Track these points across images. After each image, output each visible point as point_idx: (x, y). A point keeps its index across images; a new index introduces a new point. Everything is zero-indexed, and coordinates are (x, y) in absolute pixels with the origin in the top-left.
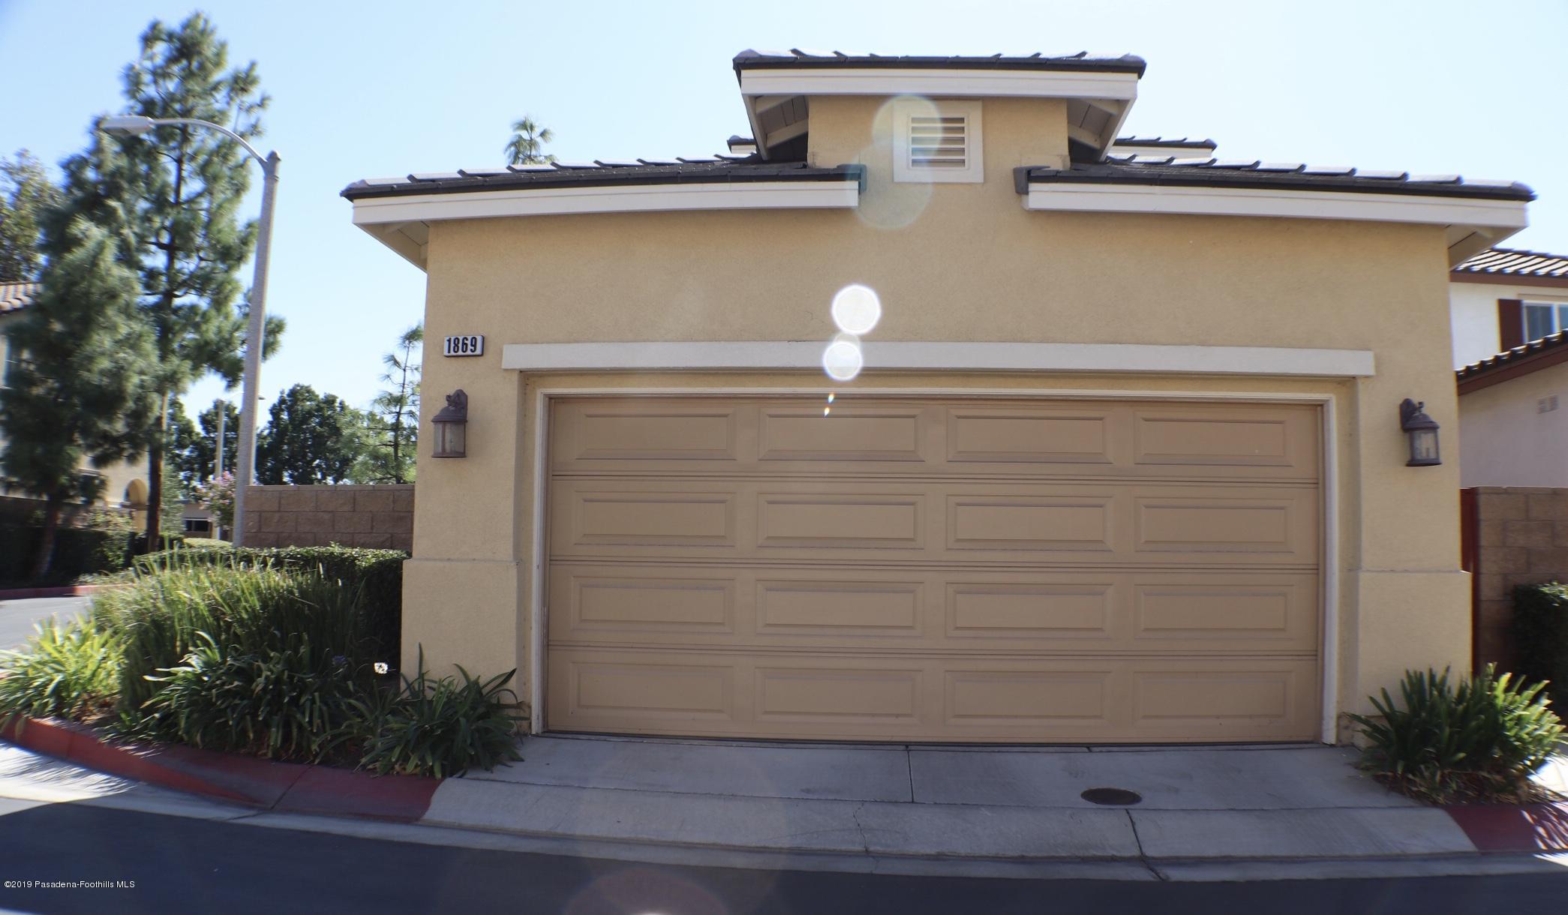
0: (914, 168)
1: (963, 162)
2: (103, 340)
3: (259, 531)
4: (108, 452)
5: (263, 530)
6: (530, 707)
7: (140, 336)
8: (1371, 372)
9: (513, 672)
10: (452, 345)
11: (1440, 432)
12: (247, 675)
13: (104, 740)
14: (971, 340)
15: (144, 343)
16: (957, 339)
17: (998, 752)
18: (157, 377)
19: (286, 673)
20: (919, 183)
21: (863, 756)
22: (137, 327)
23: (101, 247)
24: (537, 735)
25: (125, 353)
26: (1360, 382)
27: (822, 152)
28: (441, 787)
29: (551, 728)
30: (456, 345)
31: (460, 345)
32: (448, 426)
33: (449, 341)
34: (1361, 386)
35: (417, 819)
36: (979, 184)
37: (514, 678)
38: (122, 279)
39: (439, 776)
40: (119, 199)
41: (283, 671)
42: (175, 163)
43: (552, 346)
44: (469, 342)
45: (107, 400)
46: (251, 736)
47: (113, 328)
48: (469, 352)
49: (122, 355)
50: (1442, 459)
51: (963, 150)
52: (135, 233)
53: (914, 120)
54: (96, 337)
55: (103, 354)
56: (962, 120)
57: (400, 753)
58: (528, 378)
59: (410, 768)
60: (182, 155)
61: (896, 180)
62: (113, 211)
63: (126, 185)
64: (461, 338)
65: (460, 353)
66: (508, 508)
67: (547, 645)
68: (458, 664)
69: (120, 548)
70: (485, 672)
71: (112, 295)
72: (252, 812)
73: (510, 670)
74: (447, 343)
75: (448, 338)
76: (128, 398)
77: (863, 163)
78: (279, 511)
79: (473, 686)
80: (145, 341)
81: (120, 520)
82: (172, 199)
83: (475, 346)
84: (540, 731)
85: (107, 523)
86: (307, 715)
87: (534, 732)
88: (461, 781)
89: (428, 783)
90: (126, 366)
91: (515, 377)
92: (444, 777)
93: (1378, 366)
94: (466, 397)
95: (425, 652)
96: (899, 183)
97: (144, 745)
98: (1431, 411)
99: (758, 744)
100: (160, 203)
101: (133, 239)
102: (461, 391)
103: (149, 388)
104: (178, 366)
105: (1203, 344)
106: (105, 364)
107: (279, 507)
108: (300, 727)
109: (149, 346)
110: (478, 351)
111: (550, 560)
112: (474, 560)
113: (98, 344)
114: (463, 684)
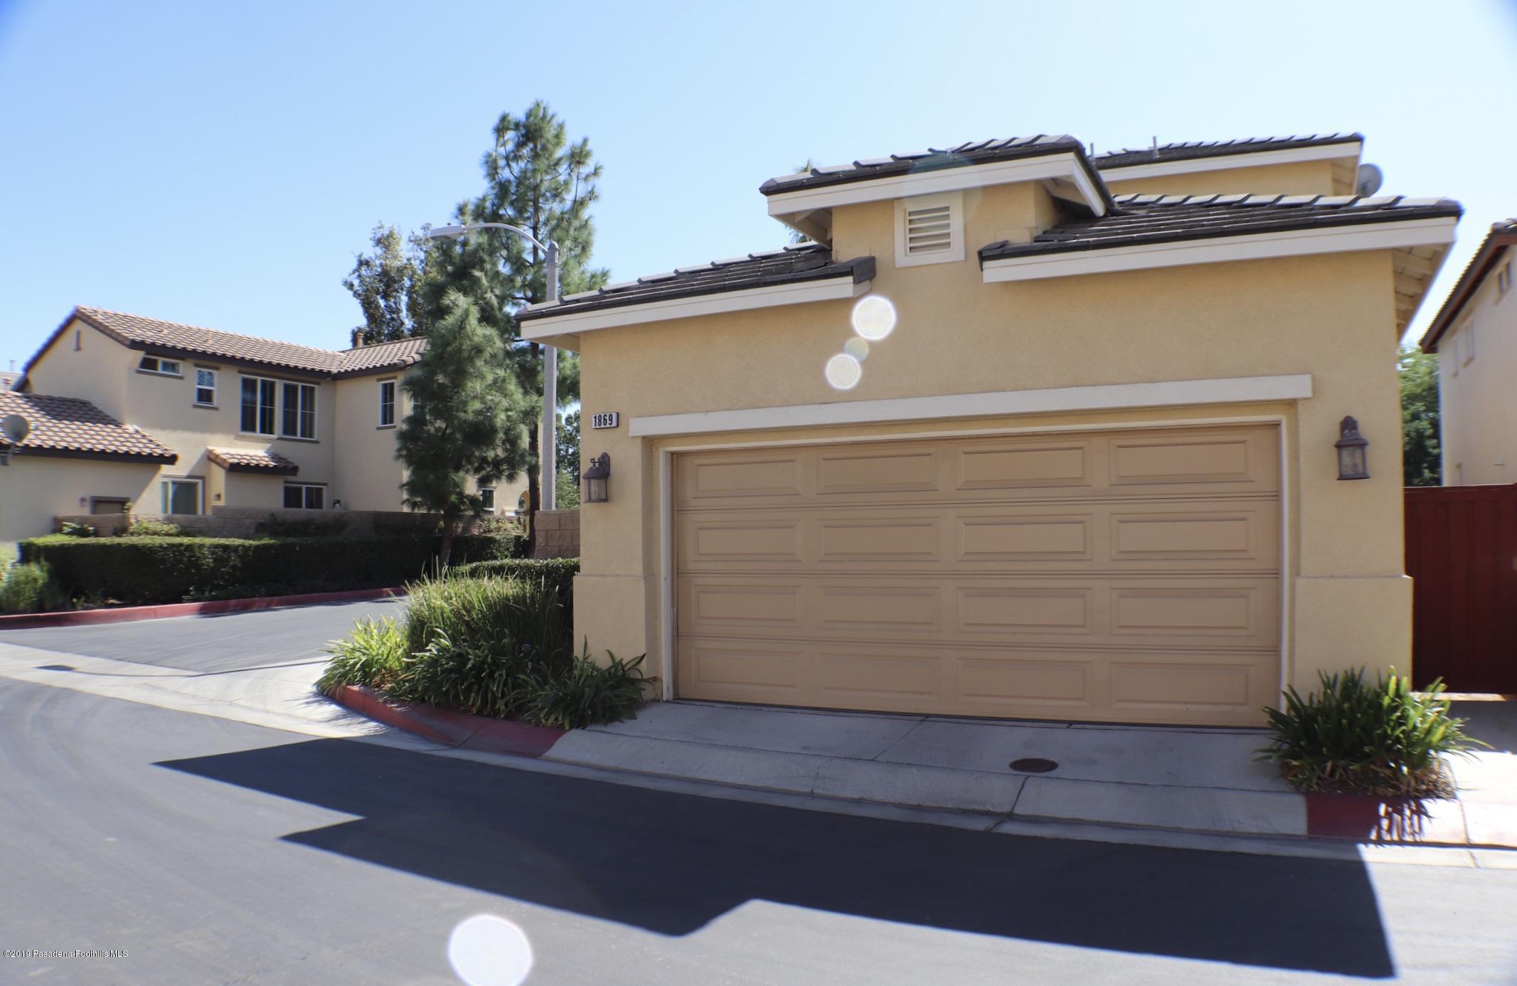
0: (912, 254)
1: (949, 244)
2: (474, 386)
3: (547, 545)
4: (491, 472)
5: (549, 544)
6: (662, 681)
7: (504, 380)
8: (1309, 394)
9: (644, 655)
10: (597, 421)
11: (1368, 449)
12: (462, 658)
13: (381, 700)
14: (958, 393)
15: (508, 385)
16: (947, 393)
17: (993, 725)
18: (522, 412)
19: (490, 656)
20: (915, 267)
21: (883, 724)
22: (501, 373)
23: (466, 313)
24: (668, 702)
25: (492, 395)
26: (1300, 404)
27: (846, 249)
28: (565, 735)
29: (681, 696)
30: (600, 421)
31: (602, 420)
32: (593, 482)
33: (595, 417)
34: (1301, 407)
35: (540, 755)
36: (962, 261)
37: (644, 661)
38: (485, 336)
39: (567, 727)
40: (482, 269)
41: (487, 656)
42: (531, 230)
43: (661, 418)
44: (607, 418)
45: (481, 432)
46: (462, 698)
47: (482, 377)
48: (608, 425)
49: (489, 397)
50: (1369, 472)
51: (948, 235)
52: (496, 296)
53: (910, 214)
54: (470, 384)
55: (475, 397)
56: (947, 209)
57: (548, 711)
58: (650, 443)
59: (550, 722)
60: (538, 222)
61: (897, 266)
62: (476, 281)
63: (487, 258)
64: (602, 415)
65: (603, 426)
66: (638, 536)
67: (677, 635)
68: (611, 650)
69: (508, 549)
70: (626, 654)
71: (478, 350)
72: (446, 748)
73: (642, 654)
74: (594, 419)
75: (594, 416)
76: (499, 429)
77: (873, 254)
78: (560, 529)
79: (617, 665)
80: (509, 383)
81: (509, 526)
82: (530, 259)
83: (611, 420)
84: (671, 698)
85: (499, 529)
86: (496, 685)
87: (664, 699)
88: (583, 731)
89: (559, 731)
90: (493, 406)
91: (639, 442)
92: (571, 728)
93: (1315, 389)
94: (609, 458)
95: (589, 641)
96: (899, 268)
97: (402, 704)
98: (1366, 429)
99: (831, 713)
100: (518, 264)
101: (495, 301)
102: (605, 453)
103: (516, 421)
104: (537, 401)
105: (1151, 381)
106: (477, 405)
107: (560, 526)
108: (493, 693)
109: (512, 386)
110: (614, 424)
111: (678, 572)
112: (618, 575)
113: (472, 389)
114: (609, 663)
